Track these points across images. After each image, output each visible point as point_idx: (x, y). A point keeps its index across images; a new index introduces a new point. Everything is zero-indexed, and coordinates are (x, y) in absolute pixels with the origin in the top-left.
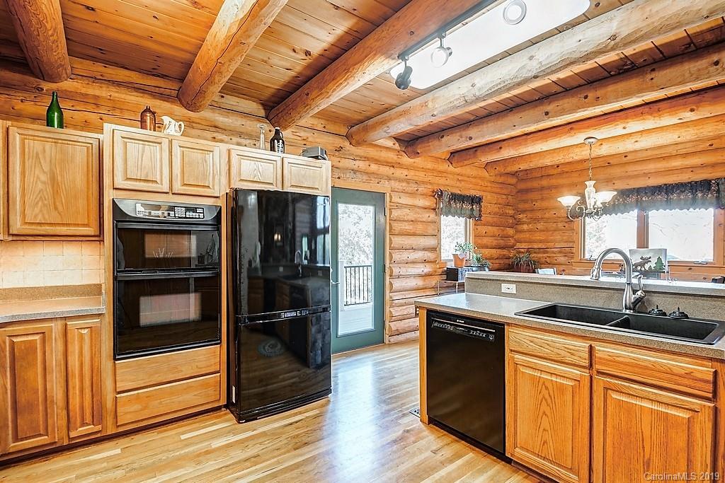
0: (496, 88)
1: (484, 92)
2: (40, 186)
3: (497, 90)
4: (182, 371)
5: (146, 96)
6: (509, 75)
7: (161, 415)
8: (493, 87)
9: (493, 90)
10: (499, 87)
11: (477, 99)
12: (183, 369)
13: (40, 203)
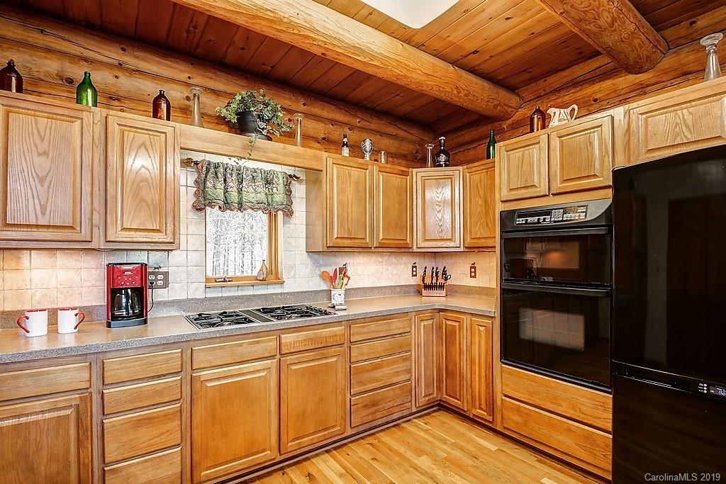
2: (479, 209)
4: (562, 406)
5: (584, 86)
7: (542, 443)
12: (563, 404)
13: (479, 223)
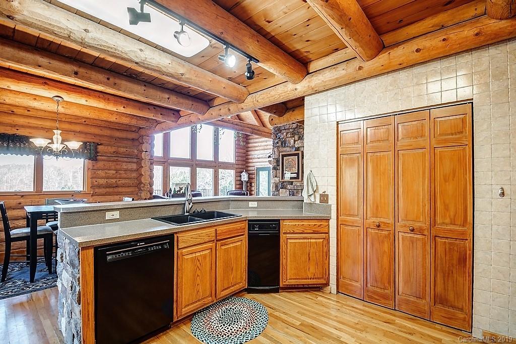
0: (106, 49)
1: (92, 42)
3: (105, 50)
6: (122, 48)
8: (104, 46)
9: (102, 48)
10: (109, 50)
11: (82, 43)
